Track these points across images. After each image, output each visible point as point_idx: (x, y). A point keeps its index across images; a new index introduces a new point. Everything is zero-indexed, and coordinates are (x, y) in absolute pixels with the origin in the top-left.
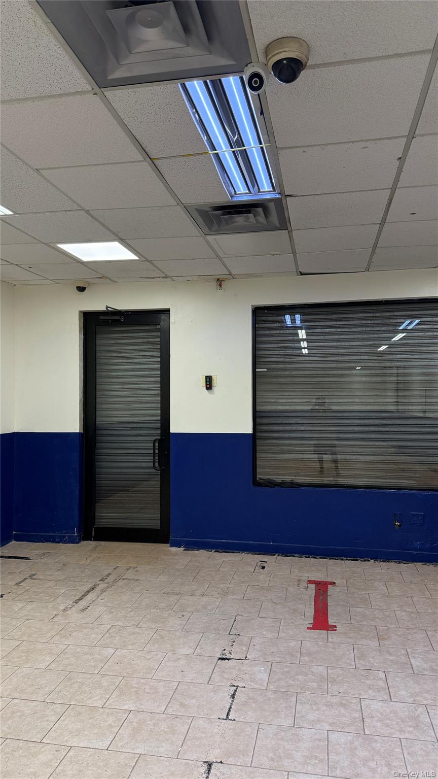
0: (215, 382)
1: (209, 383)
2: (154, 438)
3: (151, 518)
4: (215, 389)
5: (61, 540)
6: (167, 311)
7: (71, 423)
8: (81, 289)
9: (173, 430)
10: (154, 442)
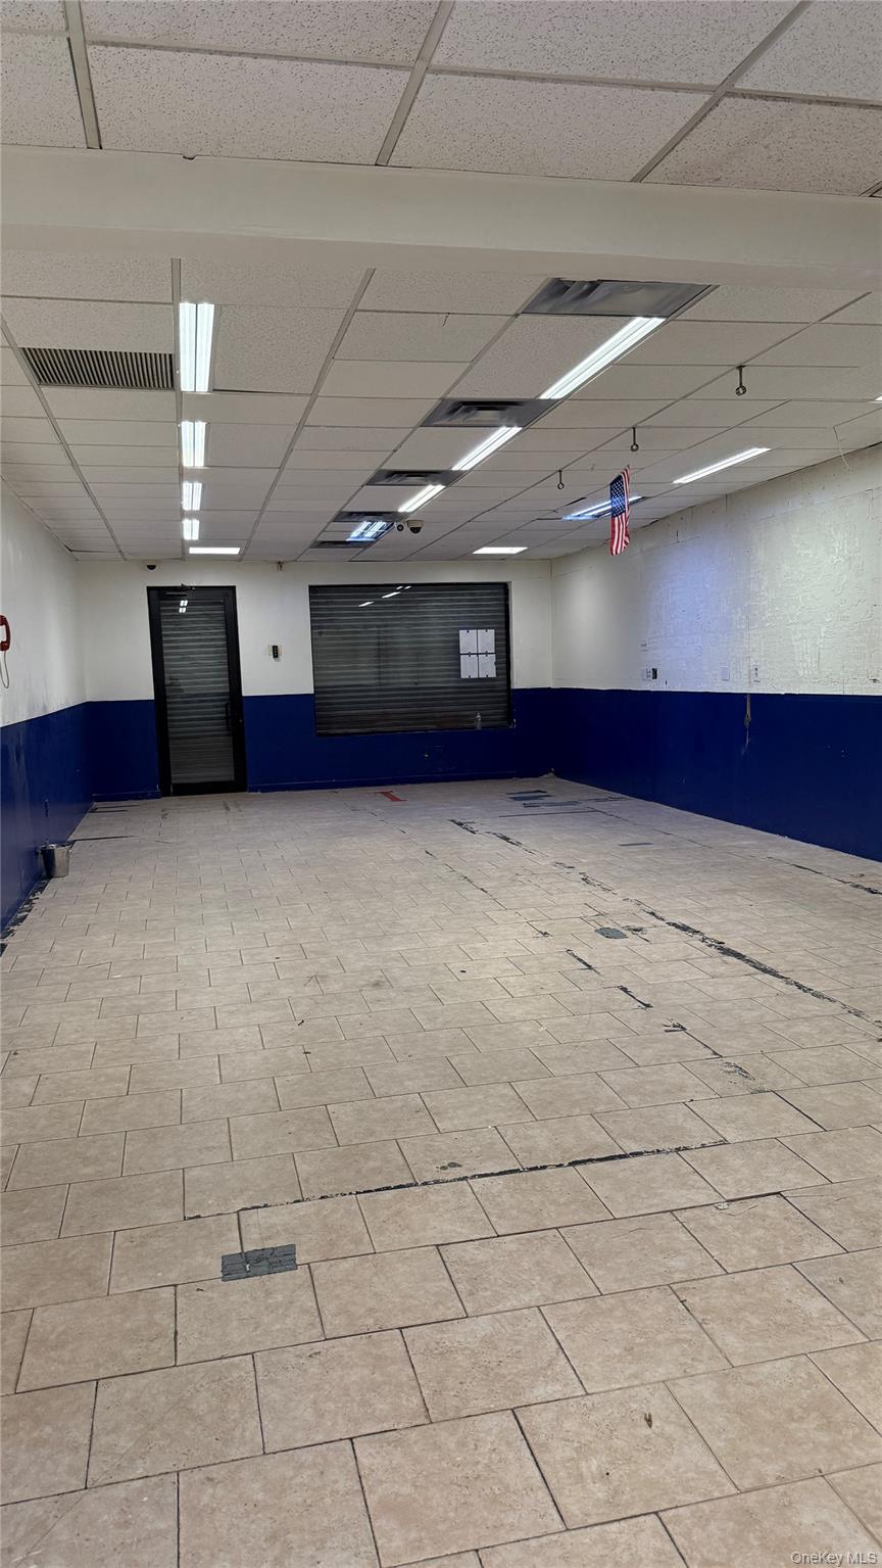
0: (281, 651)
1: (275, 652)
2: (224, 703)
3: (226, 774)
4: (281, 657)
5: (144, 797)
6: (234, 587)
7: (147, 692)
8: (152, 567)
9: (245, 693)
10: (226, 706)
